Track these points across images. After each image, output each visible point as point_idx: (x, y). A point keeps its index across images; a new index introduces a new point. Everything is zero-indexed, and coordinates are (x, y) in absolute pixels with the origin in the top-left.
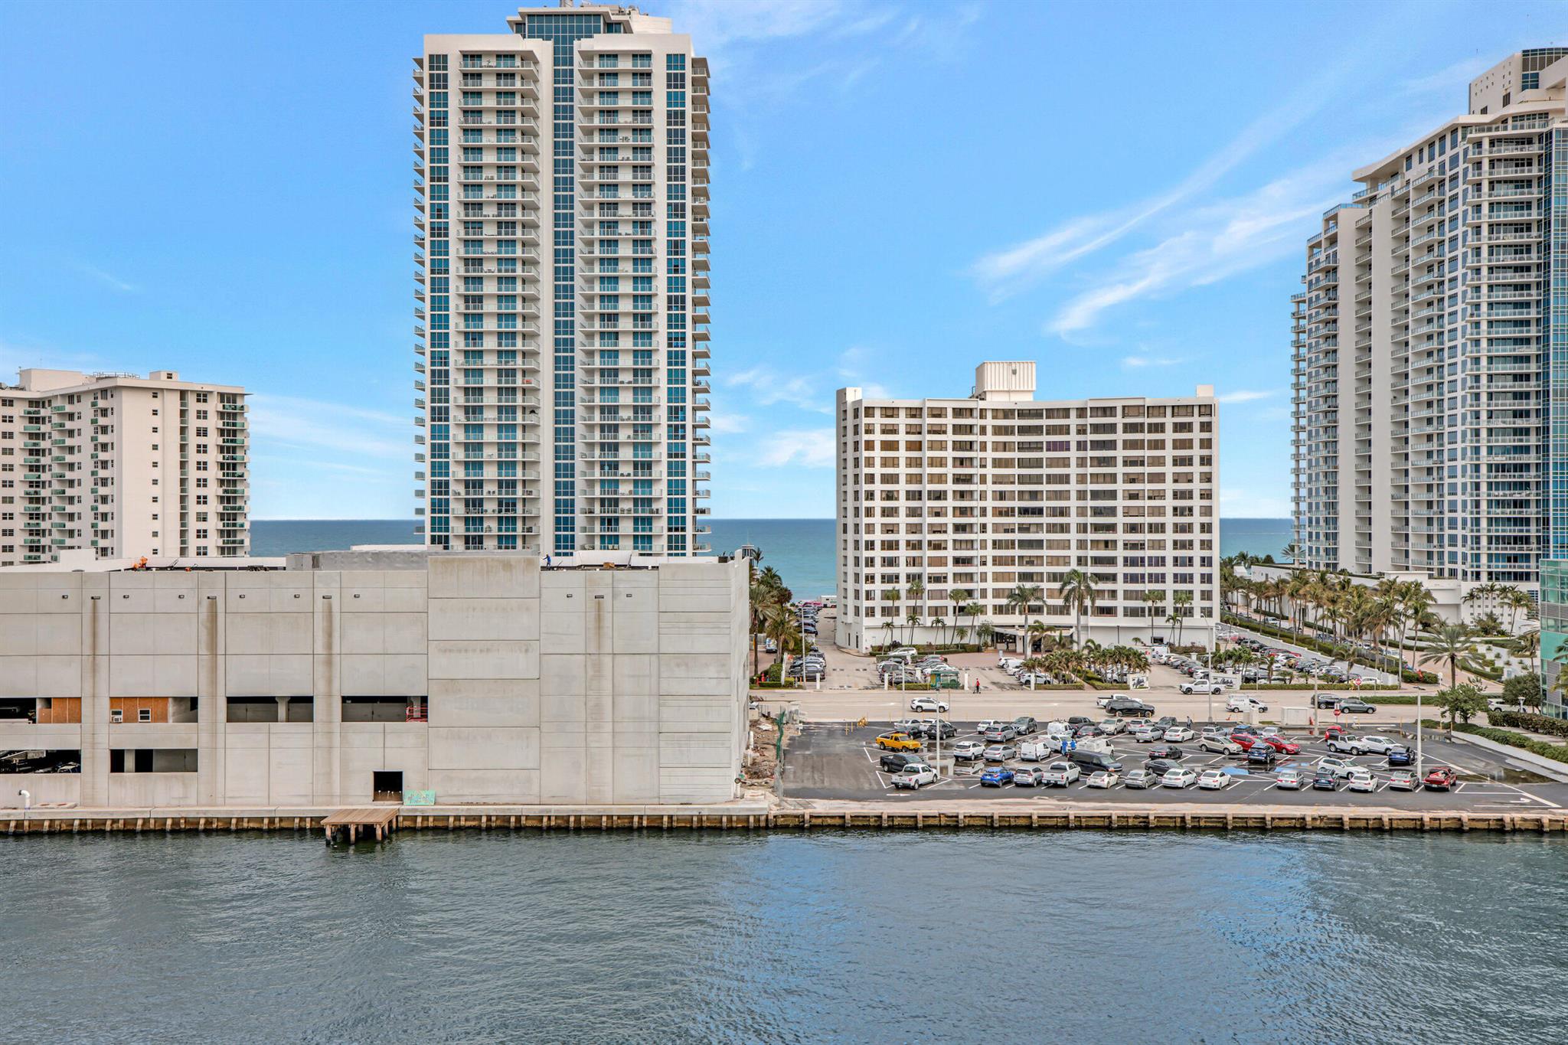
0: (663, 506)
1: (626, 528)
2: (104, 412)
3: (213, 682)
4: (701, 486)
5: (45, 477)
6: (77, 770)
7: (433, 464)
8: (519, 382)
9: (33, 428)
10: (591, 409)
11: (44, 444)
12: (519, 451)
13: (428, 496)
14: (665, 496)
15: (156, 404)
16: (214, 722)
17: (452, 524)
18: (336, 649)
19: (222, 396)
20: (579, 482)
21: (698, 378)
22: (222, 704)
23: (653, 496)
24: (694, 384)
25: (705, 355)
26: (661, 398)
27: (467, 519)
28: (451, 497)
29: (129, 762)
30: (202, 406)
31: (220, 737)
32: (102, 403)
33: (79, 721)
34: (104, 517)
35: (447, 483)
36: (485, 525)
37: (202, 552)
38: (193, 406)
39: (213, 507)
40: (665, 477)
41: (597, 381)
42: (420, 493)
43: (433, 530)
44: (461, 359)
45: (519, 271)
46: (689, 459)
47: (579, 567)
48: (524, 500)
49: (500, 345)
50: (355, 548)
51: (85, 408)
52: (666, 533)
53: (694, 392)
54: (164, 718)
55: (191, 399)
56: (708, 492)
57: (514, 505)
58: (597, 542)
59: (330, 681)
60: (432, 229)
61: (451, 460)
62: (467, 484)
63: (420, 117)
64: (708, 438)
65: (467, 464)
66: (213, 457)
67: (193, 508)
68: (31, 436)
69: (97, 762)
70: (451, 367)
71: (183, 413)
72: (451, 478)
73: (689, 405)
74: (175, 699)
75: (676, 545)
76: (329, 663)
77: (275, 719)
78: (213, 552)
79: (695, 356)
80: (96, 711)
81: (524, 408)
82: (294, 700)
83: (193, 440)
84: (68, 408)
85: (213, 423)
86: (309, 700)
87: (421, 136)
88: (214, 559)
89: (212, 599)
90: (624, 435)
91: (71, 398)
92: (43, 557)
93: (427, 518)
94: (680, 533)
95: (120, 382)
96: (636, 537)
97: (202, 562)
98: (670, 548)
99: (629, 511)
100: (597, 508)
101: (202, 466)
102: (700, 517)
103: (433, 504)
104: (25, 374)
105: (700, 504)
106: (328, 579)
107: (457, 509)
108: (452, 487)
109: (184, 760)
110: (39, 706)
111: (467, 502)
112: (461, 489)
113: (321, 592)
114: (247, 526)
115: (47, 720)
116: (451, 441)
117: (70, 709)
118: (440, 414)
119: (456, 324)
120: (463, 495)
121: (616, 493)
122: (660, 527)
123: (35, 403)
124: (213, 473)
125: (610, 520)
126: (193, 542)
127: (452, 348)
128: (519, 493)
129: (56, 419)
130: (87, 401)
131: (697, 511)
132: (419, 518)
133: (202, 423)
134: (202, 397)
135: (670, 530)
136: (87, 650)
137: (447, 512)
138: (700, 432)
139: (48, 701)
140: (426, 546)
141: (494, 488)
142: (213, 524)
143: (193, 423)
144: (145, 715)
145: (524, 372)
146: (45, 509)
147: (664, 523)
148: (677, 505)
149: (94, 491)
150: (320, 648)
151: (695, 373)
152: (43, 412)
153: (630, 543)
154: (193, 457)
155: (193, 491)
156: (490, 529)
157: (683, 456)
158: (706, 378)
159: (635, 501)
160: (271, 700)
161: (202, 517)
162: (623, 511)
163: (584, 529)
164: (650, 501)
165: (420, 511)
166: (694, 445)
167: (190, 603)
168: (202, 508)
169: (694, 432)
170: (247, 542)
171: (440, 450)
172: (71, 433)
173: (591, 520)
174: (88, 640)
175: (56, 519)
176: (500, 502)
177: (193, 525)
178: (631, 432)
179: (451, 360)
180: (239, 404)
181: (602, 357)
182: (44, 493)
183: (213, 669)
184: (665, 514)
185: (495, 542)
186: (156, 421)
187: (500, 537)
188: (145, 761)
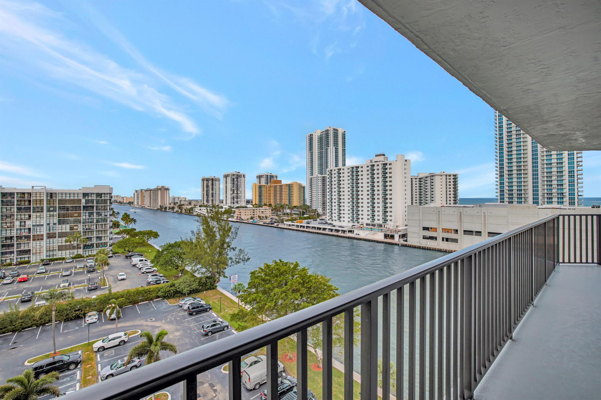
0: (567, 195)
1: (555, 200)
2: (432, 179)
3: (461, 227)
4: (579, 189)
5: (422, 191)
6: (436, 240)
7: (500, 186)
8: (522, 168)
9: (420, 183)
10: (543, 173)
11: (422, 185)
12: (523, 183)
13: (499, 193)
14: (568, 192)
15: (441, 177)
16: (461, 234)
17: (505, 199)
18: (486, 222)
19: (453, 175)
20: (540, 189)
21: (578, 163)
22: (463, 232)
23: (564, 192)
24: (577, 164)
25: (581, 157)
26: (566, 169)
27: (509, 198)
28: (505, 193)
29: (445, 240)
30: (450, 177)
31: (462, 237)
32: (432, 178)
33: (436, 232)
34: (432, 197)
35: (504, 190)
36: (514, 199)
37: (450, 204)
38: (448, 177)
39: (452, 196)
40: (568, 188)
41: (545, 166)
42: (497, 192)
43: (500, 200)
44: (507, 164)
45: (522, 144)
46: (576, 183)
47: (545, 208)
48: (524, 194)
49: (517, 160)
50: (486, 203)
51: (429, 179)
52: (568, 201)
53: (577, 166)
54: (452, 233)
55: (448, 176)
56: (583, 191)
57: (521, 194)
58: (546, 203)
59: (485, 229)
60: (499, 138)
61: (505, 185)
62: (509, 190)
63: (496, 116)
64: (582, 177)
65: (509, 186)
66: (452, 186)
67: (448, 196)
68: (420, 184)
69: (440, 239)
70: (504, 166)
71: (446, 179)
72: (505, 189)
73: (575, 170)
74: (454, 230)
75: (572, 203)
76: (485, 225)
77: (473, 235)
78: (452, 204)
79: (577, 158)
80: (440, 230)
81: (524, 174)
82: (477, 232)
83: (448, 184)
84: (426, 179)
85: (452, 180)
86: (480, 232)
87: (496, 120)
88: (452, 205)
89: (460, 212)
90: (553, 178)
91: (426, 177)
92: (422, 204)
93: (499, 197)
94: (573, 201)
95: (435, 174)
96: (558, 202)
97: (450, 205)
98: (569, 204)
99: (556, 196)
100: (546, 195)
101: (450, 188)
102: (579, 197)
103: (500, 194)
104: (418, 174)
105: (579, 194)
106: (484, 209)
107: (506, 195)
108: (505, 191)
109: (455, 241)
110: (430, 229)
111: (509, 194)
112: (507, 191)
113: (483, 211)
114: (459, 199)
115: (431, 231)
116: (505, 182)
117: (435, 230)
118: (502, 176)
119: (505, 157)
120: (508, 193)
121: (551, 191)
122: (566, 199)
123: (420, 179)
124: (452, 190)
125: (550, 198)
126: (448, 202)
127: (504, 162)
128: (523, 192)
129: (424, 181)
130: (429, 178)
131: (579, 196)
132: (497, 197)
133: (450, 180)
134: (450, 176)
135: (569, 200)
136: (438, 220)
137: (504, 196)
138: (579, 176)
139: (431, 228)
140: (499, 203)
141: (516, 191)
142: (452, 199)
143: (448, 180)
144: (448, 232)
145: (524, 166)
146: (422, 196)
147: (568, 199)
148: (572, 194)
149: (431, 193)
150: (483, 222)
151: (577, 162)
152: (421, 180)
153: (557, 203)
154: (448, 187)
155: (448, 193)
156: (515, 200)
157: (574, 182)
158: (582, 163)
159: (558, 194)
160: (472, 231)
161: (450, 198)
162: (554, 196)
163: (542, 200)
164: (562, 193)
165: (497, 196)
166: (577, 180)
167: (456, 213)
168: (450, 196)
169: (577, 176)
170: (459, 202)
171: (502, 184)
172: (426, 183)
173: (544, 198)
174: (438, 218)
175: (424, 198)
176: (518, 194)
177: (448, 199)
178: (556, 177)
179: (504, 165)
180: (457, 176)
181: (547, 160)
182: (422, 194)
183: (461, 225)
184: (568, 196)
185: (517, 203)
186: (441, 181)
187: (518, 202)
188: (447, 240)
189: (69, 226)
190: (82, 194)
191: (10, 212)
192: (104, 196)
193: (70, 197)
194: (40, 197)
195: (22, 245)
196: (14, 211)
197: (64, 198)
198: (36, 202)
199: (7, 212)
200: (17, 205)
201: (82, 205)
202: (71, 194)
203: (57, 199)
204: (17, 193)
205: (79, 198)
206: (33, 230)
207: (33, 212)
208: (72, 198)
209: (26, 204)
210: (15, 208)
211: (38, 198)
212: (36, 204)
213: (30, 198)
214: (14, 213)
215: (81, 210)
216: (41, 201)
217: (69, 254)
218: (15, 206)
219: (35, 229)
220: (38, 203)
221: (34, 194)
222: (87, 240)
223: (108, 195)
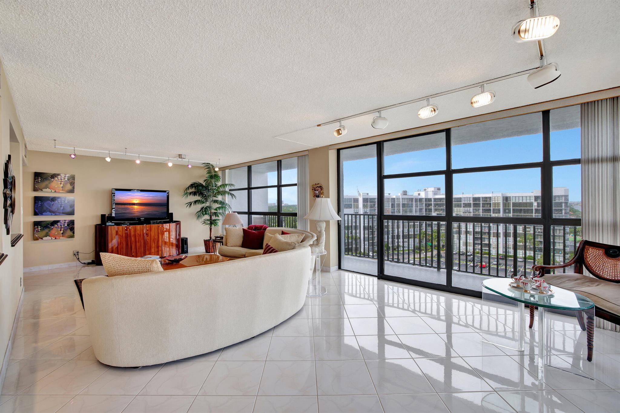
189: (522, 228)
190: (534, 197)
191: (478, 212)
192: (558, 198)
193: (523, 200)
194: (498, 200)
195: (486, 240)
196: (480, 212)
197: (517, 201)
198: (495, 205)
199: (477, 212)
200: (482, 207)
201: (534, 208)
202: (523, 197)
203: (512, 202)
204: (482, 197)
205: (531, 201)
206: (493, 228)
207: (493, 213)
208: (524, 201)
209: (488, 207)
210: (481, 210)
211: (496, 201)
212: (495, 206)
213: (491, 201)
214: (480, 213)
215: (533, 213)
216: (498, 204)
217: (522, 254)
218: (481, 208)
219: (495, 227)
220: (496, 205)
221: (493, 198)
222: (539, 243)
223: (563, 198)
